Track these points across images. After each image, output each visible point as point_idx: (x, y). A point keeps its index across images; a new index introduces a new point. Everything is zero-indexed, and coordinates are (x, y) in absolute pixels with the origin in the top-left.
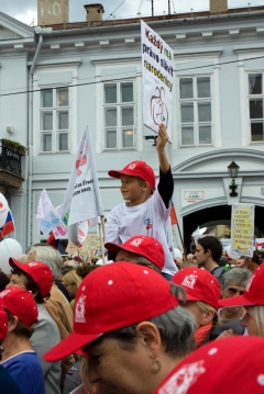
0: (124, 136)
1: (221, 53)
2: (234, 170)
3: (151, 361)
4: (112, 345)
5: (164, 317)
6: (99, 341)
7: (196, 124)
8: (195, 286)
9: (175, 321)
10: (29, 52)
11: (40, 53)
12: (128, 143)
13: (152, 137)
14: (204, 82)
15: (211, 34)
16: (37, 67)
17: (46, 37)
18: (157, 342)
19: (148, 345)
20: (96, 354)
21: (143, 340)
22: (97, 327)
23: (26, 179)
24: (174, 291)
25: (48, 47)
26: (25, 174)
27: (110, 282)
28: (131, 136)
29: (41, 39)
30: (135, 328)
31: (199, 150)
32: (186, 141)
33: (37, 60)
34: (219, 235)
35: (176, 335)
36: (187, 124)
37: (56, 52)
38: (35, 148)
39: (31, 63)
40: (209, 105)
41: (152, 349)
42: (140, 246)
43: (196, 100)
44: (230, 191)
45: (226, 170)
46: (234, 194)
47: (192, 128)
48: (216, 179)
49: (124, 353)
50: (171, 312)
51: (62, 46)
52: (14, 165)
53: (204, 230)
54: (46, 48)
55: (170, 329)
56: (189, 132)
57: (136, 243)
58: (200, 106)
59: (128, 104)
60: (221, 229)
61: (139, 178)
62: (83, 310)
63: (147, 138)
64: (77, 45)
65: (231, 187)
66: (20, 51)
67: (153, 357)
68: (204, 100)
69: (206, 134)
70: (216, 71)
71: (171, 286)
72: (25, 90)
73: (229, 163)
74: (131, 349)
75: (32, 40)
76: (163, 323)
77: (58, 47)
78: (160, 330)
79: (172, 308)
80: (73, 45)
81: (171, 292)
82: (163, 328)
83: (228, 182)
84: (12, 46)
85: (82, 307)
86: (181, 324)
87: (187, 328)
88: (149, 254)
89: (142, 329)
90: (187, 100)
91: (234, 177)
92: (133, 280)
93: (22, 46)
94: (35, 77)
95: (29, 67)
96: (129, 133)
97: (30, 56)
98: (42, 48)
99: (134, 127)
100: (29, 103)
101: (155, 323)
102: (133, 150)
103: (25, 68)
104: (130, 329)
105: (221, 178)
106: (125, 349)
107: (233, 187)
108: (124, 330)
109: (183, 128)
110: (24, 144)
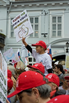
0: (35, 33)
1: (65, 9)
2: (67, 45)
3: (36, 99)
4: (25, 94)
5: (40, 87)
6: (21, 93)
7: (57, 30)
8: (51, 78)
9: (44, 88)
10: (8, 7)
11: (11, 8)
12: (36, 35)
13: (44, 34)
14: (60, 18)
15: (62, 4)
16: (10, 12)
17: (13, 3)
18: (38, 94)
19: (35, 95)
20: (21, 96)
21: (34, 93)
22: (21, 89)
23: (6, 45)
24: (44, 79)
25: (14, 6)
26: (5, 44)
27: (26, 76)
28: (37, 33)
29: (11, 3)
30: (31, 89)
31: (57, 38)
32: (54, 35)
33: (10, 10)
34: (62, 64)
35: (43, 92)
36: (54, 30)
37: (16, 8)
38: (9, 36)
39: (8, 11)
40: (61, 25)
41: (36, 96)
42: (37, 66)
43: (57, 23)
44: (66, 51)
45: (65, 44)
46: (67, 52)
47: (56, 32)
48: (62, 47)
49: (28, 96)
50: (43, 86)
51: (18, 6)
52: (2, 41)
53: (58, 62)
54: (13, 6)
55: (42, 90)
56: (54, 33)
57: (36, 66)
58: (58, 25)
59: (37, 24)
60: (63, 62)
61: (40, 46)
62: (18, 84)
63: (42, 34)
64: (22, 6)
65: (66, 50)
66: (5, 7)
67: (37, 98)
68: (59, 23)
69: (60, 34)
70: (63, 15)
71: (44, 78)
72: (6, 19)
73: (66, 42)
74: (30, 95)
75: (9, 4)
76: (40, 89)
77: (16, 6)
78: (39, 91)
79: (43, 84)
80: (21, 6)
81: (43, 80)
82: (40, 90)
83: (66, 48)
84: (3, 5)
85: (18, 83)
86: (45, 89)
87: (47, 90)
88: (40, 69)
89: (34, 90)
90: (54, 23)
91: (67, 47)
92: (32, 76)
93: (6, 5)
94: (9, 15)
95: (8, 12)
96: (37, 32)
97: (8, 8)
98: (12, 6)
99: (38, 31)
100: (7, 22)
101: (37, 88)
102: (38, 37)
103: (6, 12)
104: (30, 89)
105: (64, 47)
106: (29, 95)
107: (67, 50)
108: (28, 90)
109: (53, 32)
110: (5, 34)
